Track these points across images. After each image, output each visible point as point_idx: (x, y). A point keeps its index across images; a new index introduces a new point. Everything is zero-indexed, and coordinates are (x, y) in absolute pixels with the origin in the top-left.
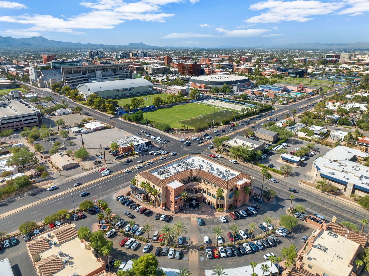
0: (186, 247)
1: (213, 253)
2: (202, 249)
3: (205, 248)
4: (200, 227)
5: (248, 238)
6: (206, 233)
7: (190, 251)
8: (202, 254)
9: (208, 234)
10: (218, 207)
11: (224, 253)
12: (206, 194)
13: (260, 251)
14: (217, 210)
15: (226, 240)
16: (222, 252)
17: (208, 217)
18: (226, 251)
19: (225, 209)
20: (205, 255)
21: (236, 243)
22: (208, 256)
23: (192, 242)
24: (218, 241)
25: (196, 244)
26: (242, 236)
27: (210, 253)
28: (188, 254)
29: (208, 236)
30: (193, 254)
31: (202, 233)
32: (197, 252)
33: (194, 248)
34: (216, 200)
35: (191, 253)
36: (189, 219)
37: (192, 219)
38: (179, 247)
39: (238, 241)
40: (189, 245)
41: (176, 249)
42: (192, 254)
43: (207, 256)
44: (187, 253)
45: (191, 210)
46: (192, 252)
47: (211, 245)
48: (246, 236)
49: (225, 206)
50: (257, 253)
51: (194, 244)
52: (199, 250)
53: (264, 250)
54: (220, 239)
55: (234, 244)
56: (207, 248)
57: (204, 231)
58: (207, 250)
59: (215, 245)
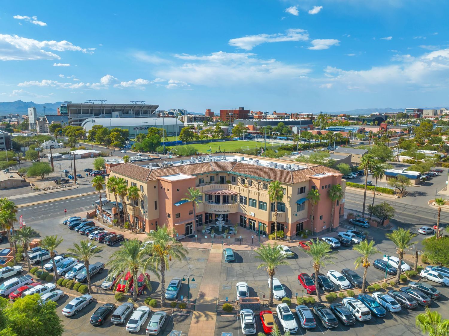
0: (185, 306)
1: (259, 319)
2: (229, 310)
3: (237, 308)
4: (229, 265)
5: (352, 286)
6: (242, 276)
7: (194, 316)
8: (227, 323)
9: (246, 278)
10: (272, 231)
11: (292, 319)
12: (247, 206)
13: (395, 316)
14: (271, 236)
15: (294, 291)
16: (286, 318)
17: (250, 248)
18: (296, 317)
19: (289, 234)
20: (236, 324)
21: (324, 298)
22: (243, 326)
23: (202, 295)
24: (274, 292)
25: (213, 300)
26: (338, 282)
27: (249, 319)
28: (187, 321)
29: (247, 282)
30: (200, 324)
31: (233, 276)
32: (215, 317)
33: (205, 308)
34: (267, 212)
35: (195, 320)
36: (206, 252)
37: (212, 251)
38: (165, 305)
39: (326, 293)
40: (195, 302)
41: (154, 310)
42: (197, 322)
43: (240, 328)
44: (183, 320)
45: (213, 236)
46: (198, 317)
47: (253, 300)
48: (346, 283)
49: (287, 227)
50: (388, 322)
51: (208, 298)
52: (219, 314)
53: (404, 316)
54: (278, 288)
55: (318, 301)
56: (243, 307)
57: (239, 273)
58: (242, 312)
59: (266, 303)
